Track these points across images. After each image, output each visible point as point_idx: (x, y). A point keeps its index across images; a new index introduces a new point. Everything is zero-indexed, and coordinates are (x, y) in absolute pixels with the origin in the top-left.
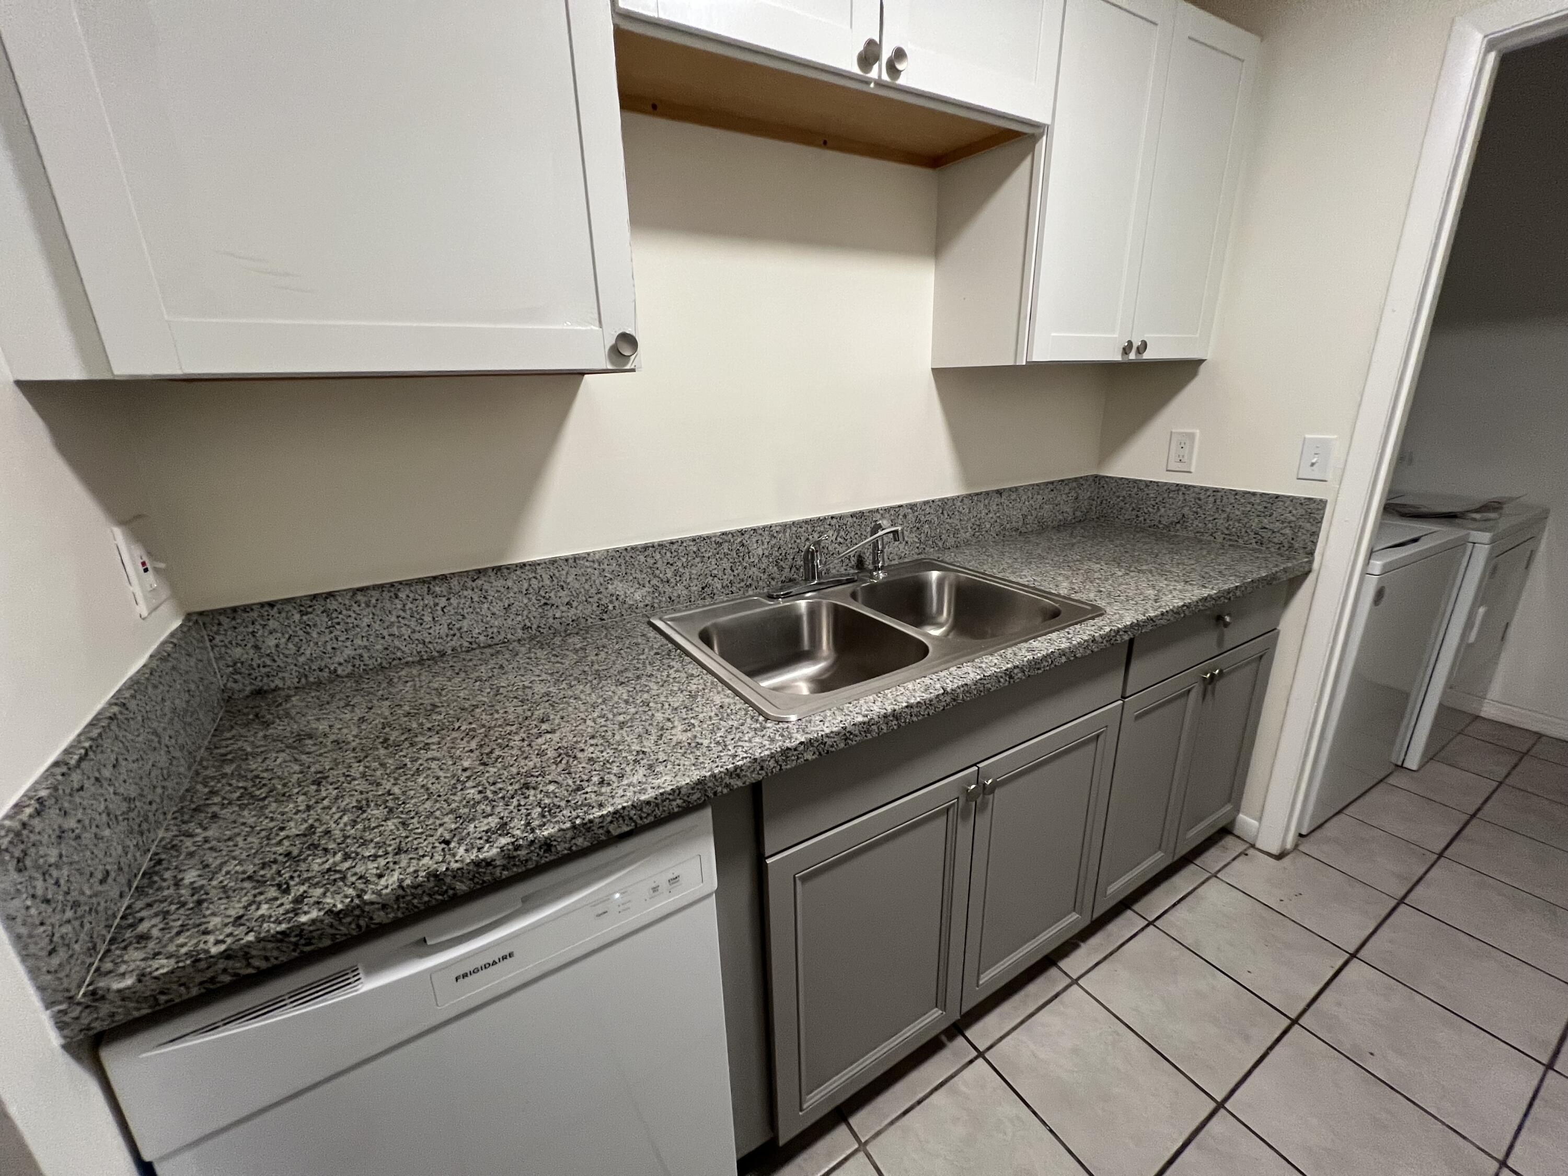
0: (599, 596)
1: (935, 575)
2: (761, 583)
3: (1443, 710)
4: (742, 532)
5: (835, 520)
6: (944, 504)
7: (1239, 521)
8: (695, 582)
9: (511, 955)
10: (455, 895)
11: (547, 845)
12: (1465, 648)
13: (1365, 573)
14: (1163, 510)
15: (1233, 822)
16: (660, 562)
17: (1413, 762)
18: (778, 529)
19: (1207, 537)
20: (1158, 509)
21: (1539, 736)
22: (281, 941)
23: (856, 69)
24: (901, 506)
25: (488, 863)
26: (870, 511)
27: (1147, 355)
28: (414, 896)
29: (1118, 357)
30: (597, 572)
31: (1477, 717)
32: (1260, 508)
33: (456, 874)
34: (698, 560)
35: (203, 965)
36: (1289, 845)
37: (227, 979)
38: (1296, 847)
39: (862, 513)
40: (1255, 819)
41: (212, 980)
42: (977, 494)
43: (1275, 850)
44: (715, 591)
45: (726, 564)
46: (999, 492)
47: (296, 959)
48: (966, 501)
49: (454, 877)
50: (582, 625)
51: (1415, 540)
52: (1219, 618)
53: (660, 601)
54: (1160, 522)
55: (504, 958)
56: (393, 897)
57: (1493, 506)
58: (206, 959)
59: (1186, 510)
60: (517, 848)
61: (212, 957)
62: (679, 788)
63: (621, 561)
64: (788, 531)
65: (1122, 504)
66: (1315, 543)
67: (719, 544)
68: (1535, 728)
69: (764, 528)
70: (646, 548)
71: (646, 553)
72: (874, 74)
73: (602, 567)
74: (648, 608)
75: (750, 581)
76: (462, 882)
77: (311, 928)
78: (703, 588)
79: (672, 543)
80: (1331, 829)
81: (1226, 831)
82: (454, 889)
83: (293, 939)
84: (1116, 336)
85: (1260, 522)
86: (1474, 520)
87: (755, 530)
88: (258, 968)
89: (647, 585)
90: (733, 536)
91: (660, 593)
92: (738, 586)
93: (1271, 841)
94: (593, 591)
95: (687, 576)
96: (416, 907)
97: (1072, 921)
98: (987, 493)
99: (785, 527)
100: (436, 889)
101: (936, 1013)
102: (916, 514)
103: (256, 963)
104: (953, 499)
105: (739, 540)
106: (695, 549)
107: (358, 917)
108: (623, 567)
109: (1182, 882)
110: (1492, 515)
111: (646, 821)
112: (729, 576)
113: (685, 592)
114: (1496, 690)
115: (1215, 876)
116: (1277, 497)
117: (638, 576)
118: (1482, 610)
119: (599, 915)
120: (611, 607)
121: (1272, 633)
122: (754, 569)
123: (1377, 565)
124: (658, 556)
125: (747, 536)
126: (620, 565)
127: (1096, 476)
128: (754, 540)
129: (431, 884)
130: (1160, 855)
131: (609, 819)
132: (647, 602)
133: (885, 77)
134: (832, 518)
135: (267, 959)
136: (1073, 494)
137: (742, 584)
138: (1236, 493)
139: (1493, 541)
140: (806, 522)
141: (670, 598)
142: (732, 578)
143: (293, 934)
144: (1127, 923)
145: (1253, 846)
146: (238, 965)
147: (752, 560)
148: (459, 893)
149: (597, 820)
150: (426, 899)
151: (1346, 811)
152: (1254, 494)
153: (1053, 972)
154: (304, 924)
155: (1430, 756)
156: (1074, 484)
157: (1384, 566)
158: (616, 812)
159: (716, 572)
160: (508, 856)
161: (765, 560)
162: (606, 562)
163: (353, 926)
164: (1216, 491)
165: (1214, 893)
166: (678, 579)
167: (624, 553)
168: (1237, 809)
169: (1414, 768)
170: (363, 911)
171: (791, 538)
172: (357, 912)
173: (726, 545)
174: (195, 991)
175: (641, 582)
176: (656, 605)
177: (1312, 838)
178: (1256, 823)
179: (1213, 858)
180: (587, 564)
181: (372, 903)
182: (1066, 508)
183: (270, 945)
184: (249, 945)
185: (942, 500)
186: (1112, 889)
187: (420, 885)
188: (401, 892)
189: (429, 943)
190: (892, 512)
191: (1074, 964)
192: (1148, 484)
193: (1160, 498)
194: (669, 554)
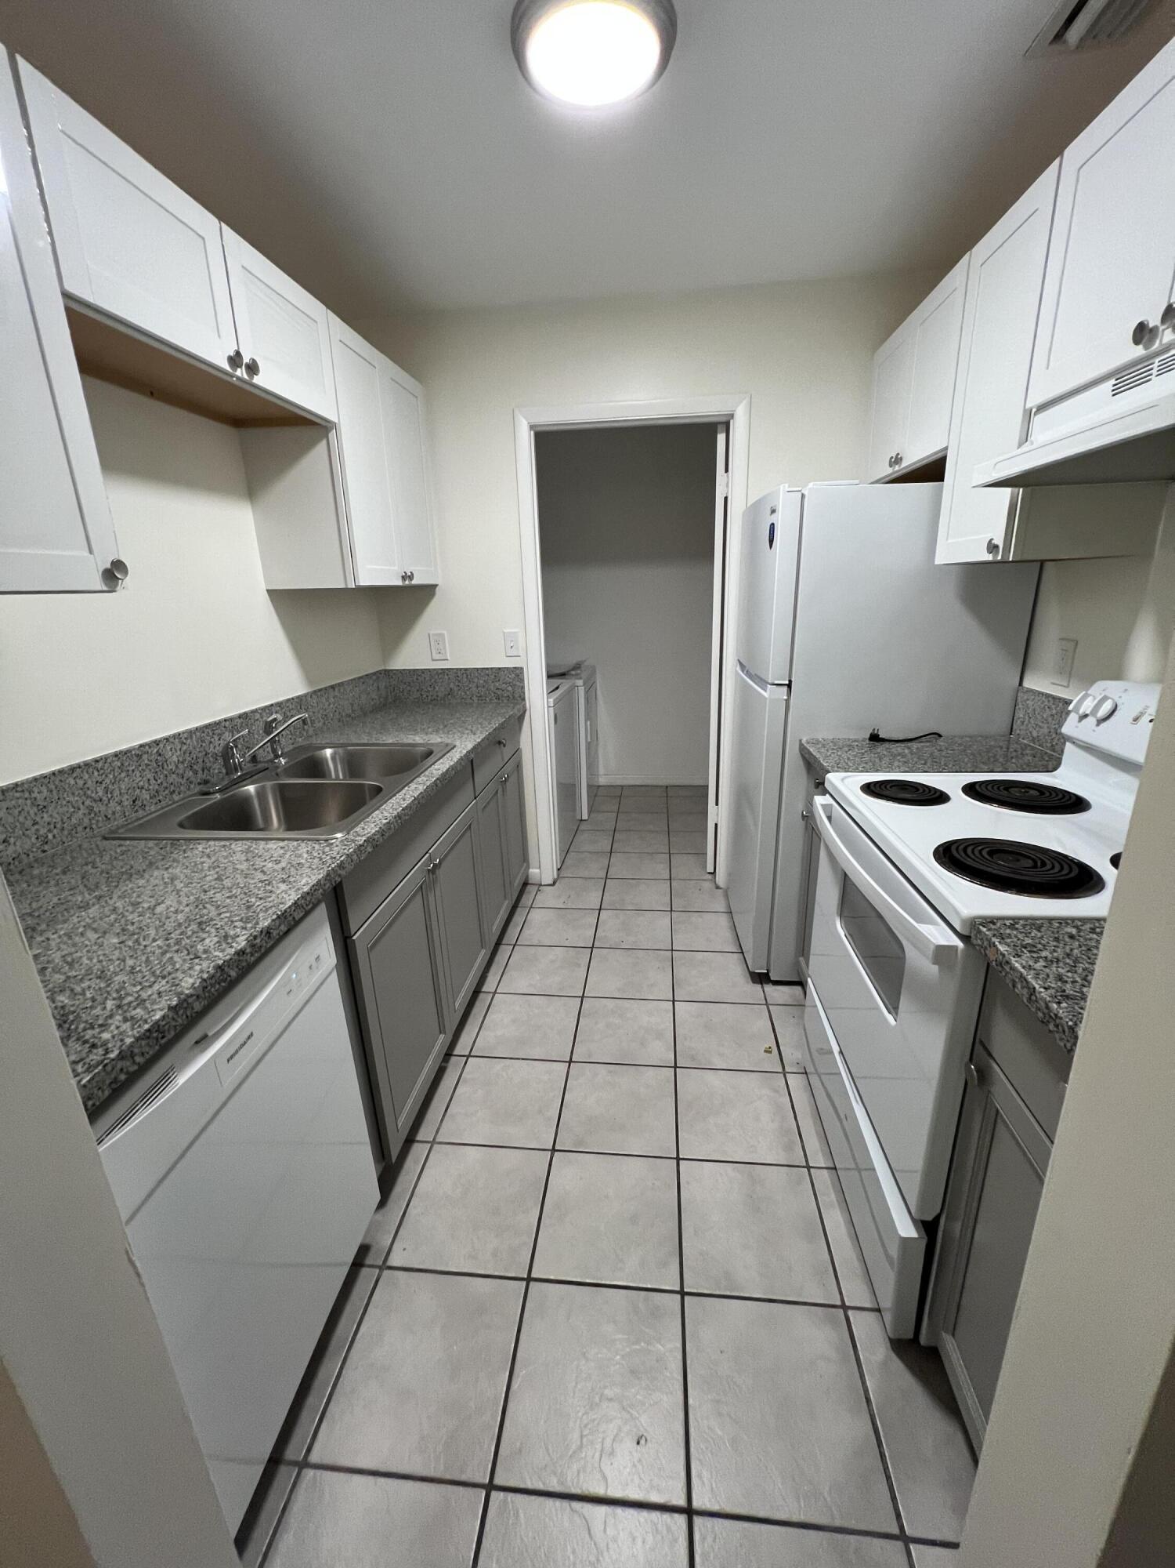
0: (36, 827)
1: (328, 752)
2: (182, 788)
3: (589, 786)
4: (157, 742)
5: (228, 723)
6: (299, 702)
7: (484, 686)
8: (126, 797)
9: (252, 1034)
10: (231, 981)
11: (268, 932)
12: (589, 745)
13: (549, 707)
14: (437, 688)
15: (527, 877)
16: (89, 782)
17: (585, 817)
18: (185, 735)
19: (468, 701)
20: (434, 688)
21: (622, 787)
22: (148, 1038)
23: (227, 367)
24: (272, 705)
25: (241, 953)
26: (253, 712)
27: (414, 582)
28: (212, 985)
29: (399, 583)
30: (29, 802)
31: (599, 786)
32: (493, 677)
33: (228, 963)
34: (123, 775)
35: (109, 1068)
36: (556, 877)
37: (123, 1077)
38: (558, 875)
39: (246, 713)
40: (536, 868)
41: (115, 1080)
42: (320, 690)
43: (551, 882)
44: (145, 802)
45: (150, 776)
46: (333, 687)
47: (159, 1051)
48: (314, 696)
49: (229, 966)
50: (25, 860)
51: (557, 688)
52: (500, 743)
53: (98, 821)
54: (437, 696)
55: (249, 1038)
56: (201, 988)
57: (577, 667)
58: (110, 1062)
59: (452, 686)
60: (255, 938)
61: (113, 1060)
62: (320, 880)
63: (52, 786)
64: (194, 736)
65: (409, 688)
66: (524, 693)
67: (139, 756)
68: (619, 783)
69: (174, 736)
70: (73, 769)
71: (75, 775)
72: (239, 372)
73: (33, 795)
74: (88, 830)
75: (172, 788)
76: (232, 969)
77: (164, 1023)
78: (134, 801)
79: (96, 761)
80: (568, 861)
81: (525, 884)
82: (230, 976)
83: (155, 1035)
84: (396, 568)
85: (494, 686)
86: (573, 675)
87: (167, 739)
88: (139, 1064)
89: (81, 806)
90: (150, 747)
91: (95, 814)
92: (164, 794)
93: (547, 878)
94: (29, 823)
95: (117, 792)
96: (213, 994)
97: (483, 955)
98: (326, 688)
99: (191, 733)
100: (221, 977)
101: (442, 1036)
102: (284, 710)
103: (138, 1059)
104: (305, 695)
105: (155, 750)
106: (119, 764)
107: (186, 1008)
108: (55, 792)
109: (518, 918)
110: (579, 672)
111: (310, 907)
112: (154, 786)
113: (118, 808)
114: (602, 771)
115: (531, 907)
116: (500, 669)
117: (71, 798)
118: (588, 723)
119: (289, 993)
120: (50, 836)
121: (517, 751)
122: (174, 776)
123: (551, 700)
124: (86, 776)
125: (161, 745)
126: (51, 791)
127: (385, 670)
128: (169, 748)
129: (219, 974)
130: (507, 902)
131: (293, 908)
132: (85, 825)
133: (246, 376)
134: (225, 720)
135: (143, 1054)
136: (375, 684)
137: (167, 792)
138: (477, 669)
139: (584, 684)
140: (207, 726)
141: (106, 816)
142: (157, 787)
143: (154, 1030)
144: (504, 951)
145: (541, 885)
146: (128, 1064)
147: (170, 767)
148: (233, 979)
149: (288, 910)
150: (217, 986)
151: (571, 849)
152: (487, 669)
153: (481, 996)
154: (159, 1020)
155: (590, 812)
156: (374, 677)
157: (554, 700)
158: (296, 903)
159: (141, 783)
160: (251, 943)
161: (181, 766)
162: (36, 790)
163: (184, 1017)
164: (466, 670)
165: (536, 916)
166: (110, 796)
167: (52, 778)
168: (528, 867)
169: (587, 818)
170: (188, 1004)
171: (197, 742)
172: (185, 1005)
173: (145, 757)
174: (107, 1093)
175: (76, 806)
176: (94, 826)
177: (562, 869)
178: (538, 871)
179: (526, 900)
180: (18, 795)
181: (192, 996)
182: (374, 696)
183: (143, 1043)
184: (132, 1045)
185: (298, 697)
186: (494, 928)
187: (213, 976)
188: (205, 984)
189: (210, 1034)
190: (267, 711)
191: (489, 985)
192: (423, 671)
193: (433, 680)
194: (96, 773)
